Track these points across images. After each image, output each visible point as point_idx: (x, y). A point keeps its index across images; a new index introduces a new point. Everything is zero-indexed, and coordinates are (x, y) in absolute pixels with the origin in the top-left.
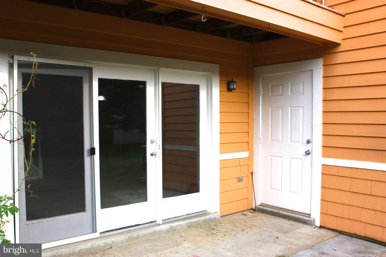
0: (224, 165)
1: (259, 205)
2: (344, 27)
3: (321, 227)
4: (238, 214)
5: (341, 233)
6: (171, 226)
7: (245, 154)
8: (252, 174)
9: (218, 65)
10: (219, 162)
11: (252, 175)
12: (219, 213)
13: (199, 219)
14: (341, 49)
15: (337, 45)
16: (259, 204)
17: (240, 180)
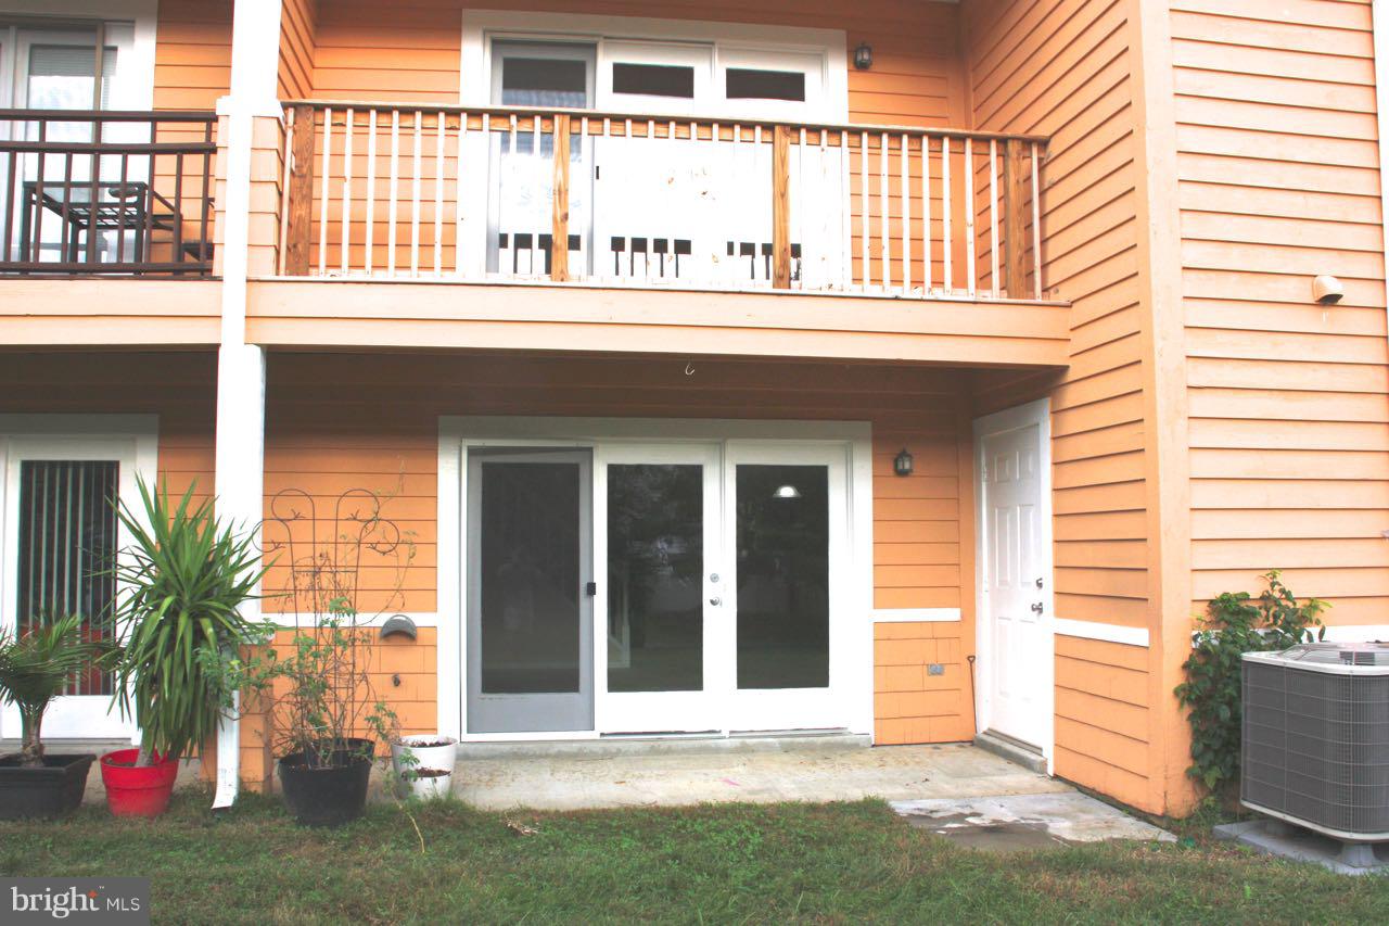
0: (885, 636)
1: (985, 733)
2: (1072, 330)
3: (1056, 777)
4: (929, 746)
5: (1081, 788)
6: (742, 743)
7: (953, 614)
8: (971, 659)
9: (868, 424)
10: (872, 627)
11: (971, 662)
12: (872, 736)
13: (815, 739)
14: (1071, 376)
15: (1063, 369)
16: (985, 729)
17: (936, 671)
